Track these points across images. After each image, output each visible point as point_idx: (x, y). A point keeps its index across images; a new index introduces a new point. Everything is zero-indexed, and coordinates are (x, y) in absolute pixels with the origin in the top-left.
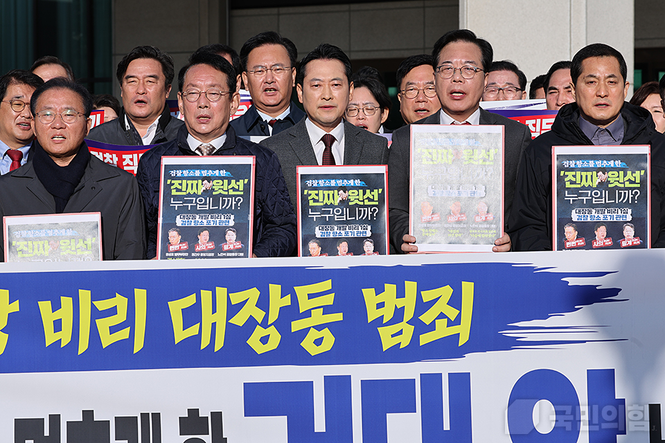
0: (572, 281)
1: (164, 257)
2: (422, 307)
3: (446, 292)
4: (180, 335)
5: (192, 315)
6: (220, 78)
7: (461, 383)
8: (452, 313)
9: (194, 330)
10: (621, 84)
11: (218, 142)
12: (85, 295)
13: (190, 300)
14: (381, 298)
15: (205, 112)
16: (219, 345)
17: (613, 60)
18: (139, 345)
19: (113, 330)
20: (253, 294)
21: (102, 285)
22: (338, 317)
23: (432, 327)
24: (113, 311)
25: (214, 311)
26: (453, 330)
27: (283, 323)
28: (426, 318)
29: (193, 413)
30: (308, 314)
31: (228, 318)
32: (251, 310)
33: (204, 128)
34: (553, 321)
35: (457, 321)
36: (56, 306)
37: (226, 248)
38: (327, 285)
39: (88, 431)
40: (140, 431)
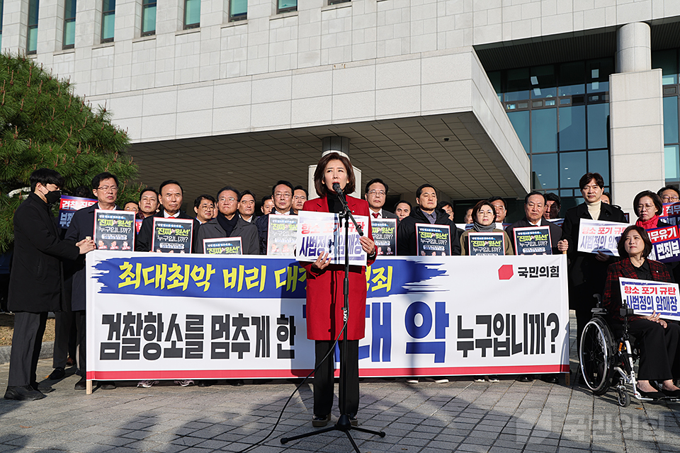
0: (429, 267)
2: (373, 276)
3: (382, 270)
4: (279, 285)
5: (284, 277)
6: (289, 189)
7: (388, 306)
8: (384, 279)
9: (284, 283)
12: (241, 267)
13: (283, 271)
15: (283, 201)
16: (294, 289)
18: (262, 289)
19: (252, 282)
21: (249, 264)
23: (376, 284)
24: (253, 274)
25: (292, 275)
26: (384, 286)
28: (374, 280)
29: (283, 316)
31: (298, 278)
33: (283, 207)
34: (422, 282)
35: (386, 282)
36: (230, 272)
39: (241, 321)
40: (261, 323)
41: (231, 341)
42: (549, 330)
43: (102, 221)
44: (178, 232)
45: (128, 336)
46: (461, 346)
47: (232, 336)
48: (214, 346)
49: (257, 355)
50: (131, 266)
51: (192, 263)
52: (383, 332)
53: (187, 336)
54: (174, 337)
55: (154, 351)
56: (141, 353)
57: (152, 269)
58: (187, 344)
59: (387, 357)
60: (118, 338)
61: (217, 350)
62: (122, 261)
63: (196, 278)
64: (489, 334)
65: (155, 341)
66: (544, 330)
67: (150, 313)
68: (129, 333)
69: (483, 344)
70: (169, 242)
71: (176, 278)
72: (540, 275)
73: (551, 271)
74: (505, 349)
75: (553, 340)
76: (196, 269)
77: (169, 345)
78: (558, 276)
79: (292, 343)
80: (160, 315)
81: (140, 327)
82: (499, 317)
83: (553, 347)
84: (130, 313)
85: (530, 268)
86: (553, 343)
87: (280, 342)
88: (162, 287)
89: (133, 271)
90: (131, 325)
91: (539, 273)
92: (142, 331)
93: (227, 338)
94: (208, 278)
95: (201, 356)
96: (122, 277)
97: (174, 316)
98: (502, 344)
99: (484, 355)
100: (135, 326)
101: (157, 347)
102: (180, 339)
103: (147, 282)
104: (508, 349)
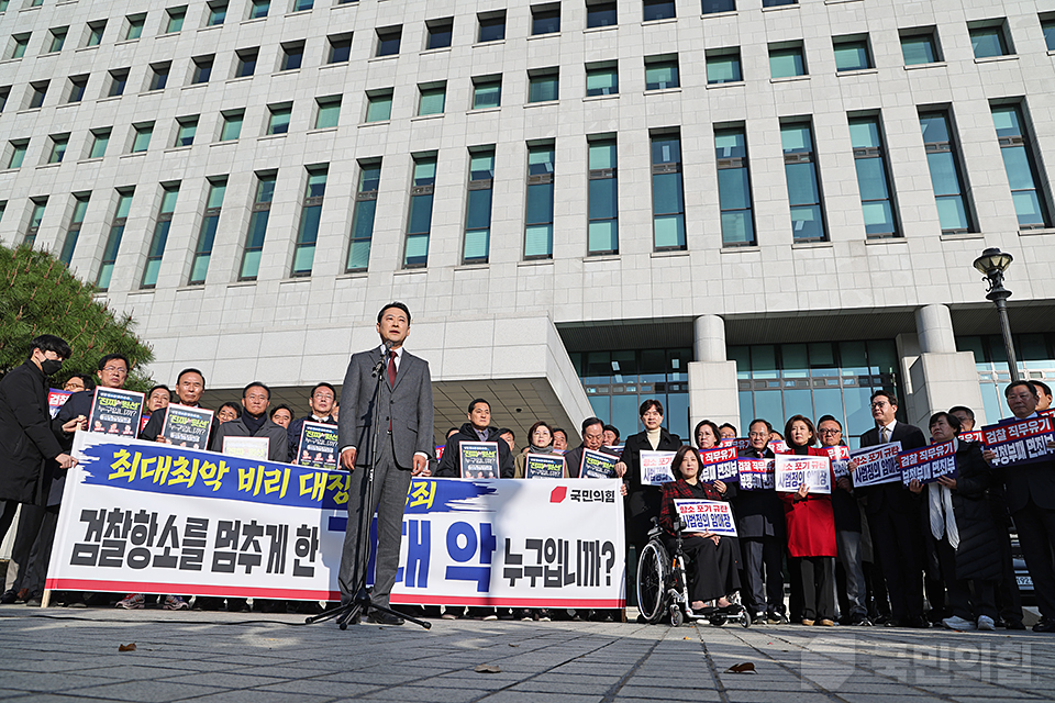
3: (424, 484)
4: (303, 491)
5: (310, 483)
7: (426, 525)
8: (426, 493)
9: (309, 490)
12: (261, 468)
13: (310, 476)
15: (324, 403)
16: (320, 498)
18: (282, 495)
19: (272, 486)
20: (339, 477)
23: (417, 499)
24: (273, 477)
25: (320, 482)
26: (426, 501)
28: (415, 495)
29: (304, 526)
31: (327, 486)
32: (337, 484)
33: (322, 409)
34: (468, 500)
35: (428, 498)
36: (247, 472)
39: (254, 529)
40: (278, 533)
41: (238, 551)
42: (604, 559)
43: (103, 399)
44: (195, 423)
45: (112, 537)
46: (507, 573)
47: (240, 547)
48: (217, 556)
49: (269, 571)
50: (128, 455)
51: (203, 458)
52: (421, 553)
53: (185, 542)
54: (168, 542)
55: (142, 558)
56: (125, 559)
57: (153, 460)
58: (184, 551)
59: (423, 583)
60: (97, 539)
61: (220, 562)
62: (118, 448)
63: (205, 476)
64: (539, 562)
65: (144, 546)
66: (599, 559)
67: (143, 512)
68: (112, 535)
69: (533, 572)
70: (183, 433)
71: (182, 473)
72: (595, 500)
73: (606, 495)
74: (556, 579)
75: (608, 572)
76: (206, 465)
77: (161, 551)
78: (613, 501)
79: (312, 560)
80: (155, 515)
81: (127, 528)
82: (550, 542)
83: (608, 578)
84: (117, 510)
85: (583, 492)
86: (608, 575)
87: (298, 558)
88: (162, 482)
89: (130, 460)
90: (117, 524)
91: (594, 497)
92: (130, 533)
93: (235, 547)
94: (220, 477)
95: (199, 568)
96: (114, 466)
97: (172, 518)
98: (553, 573)
99: (533, 585)
100: (121, 526)
101: (146, 553)
103: (144, 474)
104: (560, 578)
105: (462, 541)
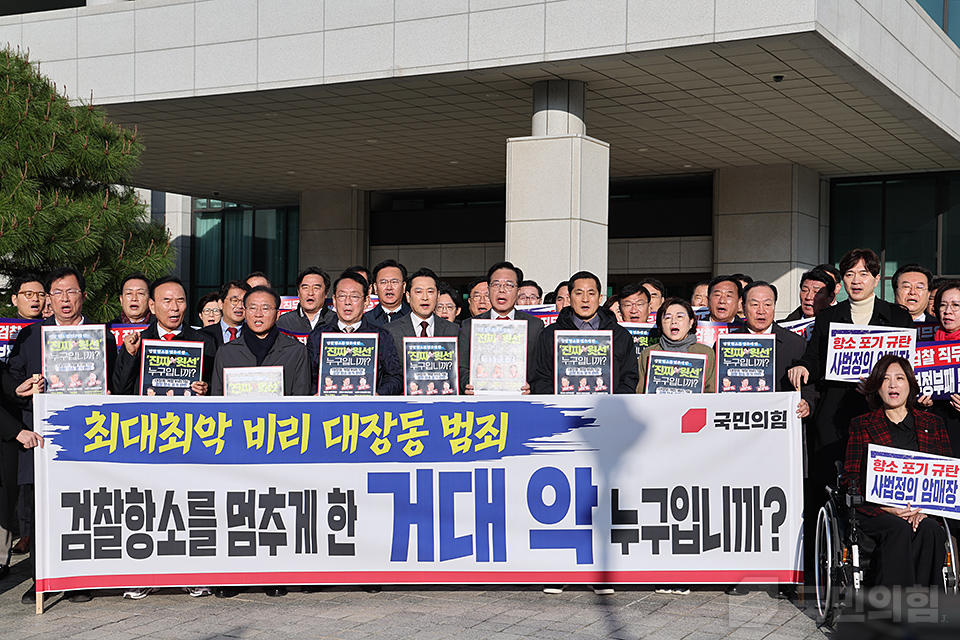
0: (567, 413)
1: (322, 394)
2: (477, 428)
3: (491, 418)
4: (330, 443)
5: (337, 431)
6: (359, 287)
7: (499, 474)
8: (495, 432)
9: (338, 440)
10: (597, 295)
11: (356, 326)
12: (272, 417)
13: (337, 421)
14: (451, 422)
15: (349, 307)
16: (353, 449)
17: (593, 281)
18: (304, 449)
19: (289, 439)
20: (375, 418)
21: (283, 411)
22: (426, 433)
23: (482, 440)
24: (289, 427)
25: (351, 428)
26: (495, 442)
27: (392, 437)
28: (479, 435)
29: (337, 490)
30: (407, 431)
31: (359, 433)
32: (373, 428)
33: (348, 318)
34: (556, 437)
35: (498, 437)
36: (254, 424)
37: (360, 388)
38: (420, 413)
39: (272, 500)
40: (304, 501)
41: (257, 530)
42: (767, 514)
44: (180, 362)
45: (103, 524)
46: (616, 537)
47: (258, 524)
48: (233, 537)
49: (298, 551)
50: (103, 418)
51: (197, 410)
52: (491, 514)
53: (192, 523)
54: (172, 524)
55: (144, 546)
56: (124, 548)
57: (135, 420)
58: (192, 534)
59: (501, 556)
60: (87, 527)
61: (237, 544)
62: (88, 410)
63: (202, 434)
64: (664, 519)
65: (143, 530)
66: (759, 514)
67: (134, 490)
68: (103, 519)
69: (654, 534)
70: (167, 378)
71: (173, 435)
72: (753, 426)
73: (773, 418)
74: (691, 542)
75: (775, 530)
76: (202, 420)
77: (164, 536)
78: (784, 427)
79: (351, 533)
80: (149, 493)
81: (119, 510)
82: (679, 492)
83: (775, 541)
84: (103, 490)
85: (735, 415)
86: (775, 535)
87: (333, 532)
88: (152, 449)
89: (107, 425)
90: (106, 507)
91: (751, 422)
92: (123, 516)
93: (252, 525)
94: (221, 433)
95: (213, 553)
96: (89, 435)
97: (170, 495)
98: (686, 535)
99: (656, 551)
100: (112, 508)
101: (147, 540)
102: (181, 527)
103: (127, 443)
104: (697, 542)
105: (549, 496)
